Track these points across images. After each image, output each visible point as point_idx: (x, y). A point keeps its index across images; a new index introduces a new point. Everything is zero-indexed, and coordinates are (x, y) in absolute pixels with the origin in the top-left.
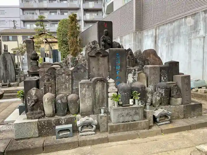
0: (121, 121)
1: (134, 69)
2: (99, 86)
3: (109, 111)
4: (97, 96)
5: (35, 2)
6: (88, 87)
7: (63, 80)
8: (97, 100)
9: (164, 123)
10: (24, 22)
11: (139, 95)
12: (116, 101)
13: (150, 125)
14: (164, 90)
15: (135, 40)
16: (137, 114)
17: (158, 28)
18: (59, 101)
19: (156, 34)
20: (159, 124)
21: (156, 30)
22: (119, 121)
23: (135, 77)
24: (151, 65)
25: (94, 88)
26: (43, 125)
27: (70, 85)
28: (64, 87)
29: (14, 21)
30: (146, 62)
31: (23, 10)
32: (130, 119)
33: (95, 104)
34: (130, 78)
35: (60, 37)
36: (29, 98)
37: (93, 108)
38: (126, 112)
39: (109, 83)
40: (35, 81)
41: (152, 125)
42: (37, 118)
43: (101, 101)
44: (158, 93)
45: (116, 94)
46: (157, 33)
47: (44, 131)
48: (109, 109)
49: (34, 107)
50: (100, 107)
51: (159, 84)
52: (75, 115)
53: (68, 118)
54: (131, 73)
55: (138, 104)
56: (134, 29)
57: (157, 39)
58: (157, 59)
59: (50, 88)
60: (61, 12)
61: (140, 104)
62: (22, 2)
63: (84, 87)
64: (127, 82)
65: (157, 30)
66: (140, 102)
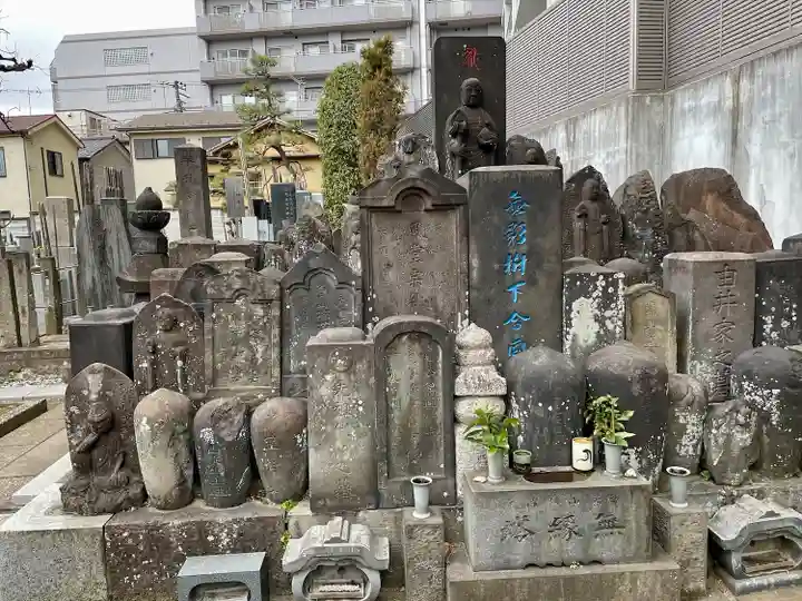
0: (520, 560)
1: (606, 276)
2: (406, 366)
3: (459, 493)
4: (396, 416)
5: (251, 8)
6: (349, 370)
7: (241, 328)
8: (395, 433)
9: (772, 579)
10: (214, 85)
11: (624, 418)
12: (492, 447)
13: (691, 586)
14: (776, 391)
15: (633, 132)
16: (614, 527)
17: (747, 72)
18: (207, 435)
19: (736, 97)
20: (739, 584)
21: (737, 81)
22: (508, 561)
23: (608, 313)
24: (707, 249)
25: (382, 376)
26: (130, 550)
27: (274, 354)
28: (241, 360)
29: (176, 85)
30: (678, 233)
31: (210, 41)
32: (572, 548)
33: (387, 456)
34: (583, 321)
35: (329, 136)
36: (77, 412)
37: (374, 477)
38: (550, 509)
39: (461, 348)
40: (120, 326)
41: (699, 589)
42: (103, 512)
43: (415, 441)
44: (744, 410)
45: (497, 408)
46: (743, 99)
47: (131, 579)
48: (459, 485)
49: (95, 453)
50: (412, 470)
51: (748, 355)
52: (284, 506)
53: (249, 520)
54: (587, 295)
55: (623, 470)
56: (632, 86)
57: (743, 122)
58: (740, 219)
59: (180, 363)
60: (343, 42)
61: (630, 472)
62: (206, 12)
63: (329, 368)
64: (568, 344)
65: (744, 83)
66: (633, 456)
